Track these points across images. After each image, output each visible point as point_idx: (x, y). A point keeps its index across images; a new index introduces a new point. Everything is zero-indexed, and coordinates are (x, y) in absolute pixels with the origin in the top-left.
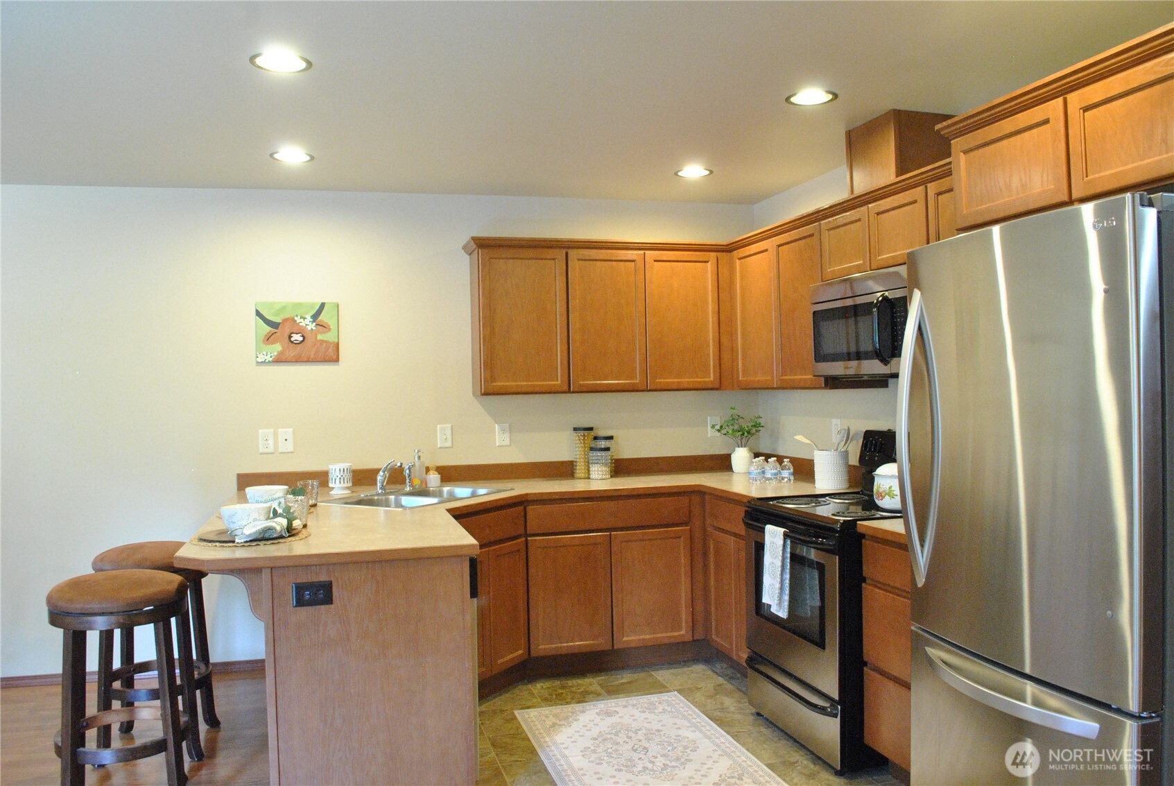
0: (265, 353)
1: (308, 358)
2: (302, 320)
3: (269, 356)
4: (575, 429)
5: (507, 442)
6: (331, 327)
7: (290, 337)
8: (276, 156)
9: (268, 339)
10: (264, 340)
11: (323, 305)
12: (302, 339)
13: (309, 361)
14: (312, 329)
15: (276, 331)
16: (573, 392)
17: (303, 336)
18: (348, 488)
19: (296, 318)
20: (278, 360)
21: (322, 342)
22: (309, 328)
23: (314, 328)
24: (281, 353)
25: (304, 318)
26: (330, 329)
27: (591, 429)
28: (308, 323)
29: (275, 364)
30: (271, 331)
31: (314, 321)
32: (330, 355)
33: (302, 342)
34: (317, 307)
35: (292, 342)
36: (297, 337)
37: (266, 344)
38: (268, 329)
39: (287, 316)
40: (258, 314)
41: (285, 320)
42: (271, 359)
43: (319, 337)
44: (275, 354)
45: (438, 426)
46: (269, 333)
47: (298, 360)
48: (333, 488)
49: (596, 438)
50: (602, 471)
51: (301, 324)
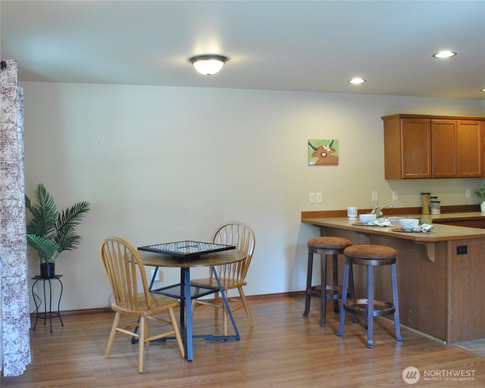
0: (312, 161)
1: (328, 163)
2: (326, 147)
3: (314, 162)
4: (423, 194)
5: (397, 199)
6: (336, 150)
7: (321, 154)
8: (350, 82)
9: (314, 155)
10: (312, 156)
11: (333, 141)
12: (325, 155)
13: (328, 164)
14: (329, 151)
15: (316, 151)
16: (434, 178)
17: (326, 154)
18: (356, 217)
19: (323, 146)
20: (317, 164)
21: (333, 156)
22: (328, 151)
23: (330, 151)
24: (318, 161)
25: (327, 146)
26: (335, 151)
27: (429, 194)
28: (328, 148)
30: (314, 152)
31: (330, 148)
32: (335, 162)
33: (326, 156)
34: (331, 142)
35: (322, 156)
36: (324, 154)
37: (313, 157)
38: (313, 151)
39: (320, 145)
40: (309, 144)
41: (320, 147)
42: (314, 163)
43: (332, 154)
44: (316, 161)
45: (373, 192)
46: (314, 153)
47: (324, 164)
48: (349, 217)
49: (432, 198)
50: (437, 211)
51: (325, 149)
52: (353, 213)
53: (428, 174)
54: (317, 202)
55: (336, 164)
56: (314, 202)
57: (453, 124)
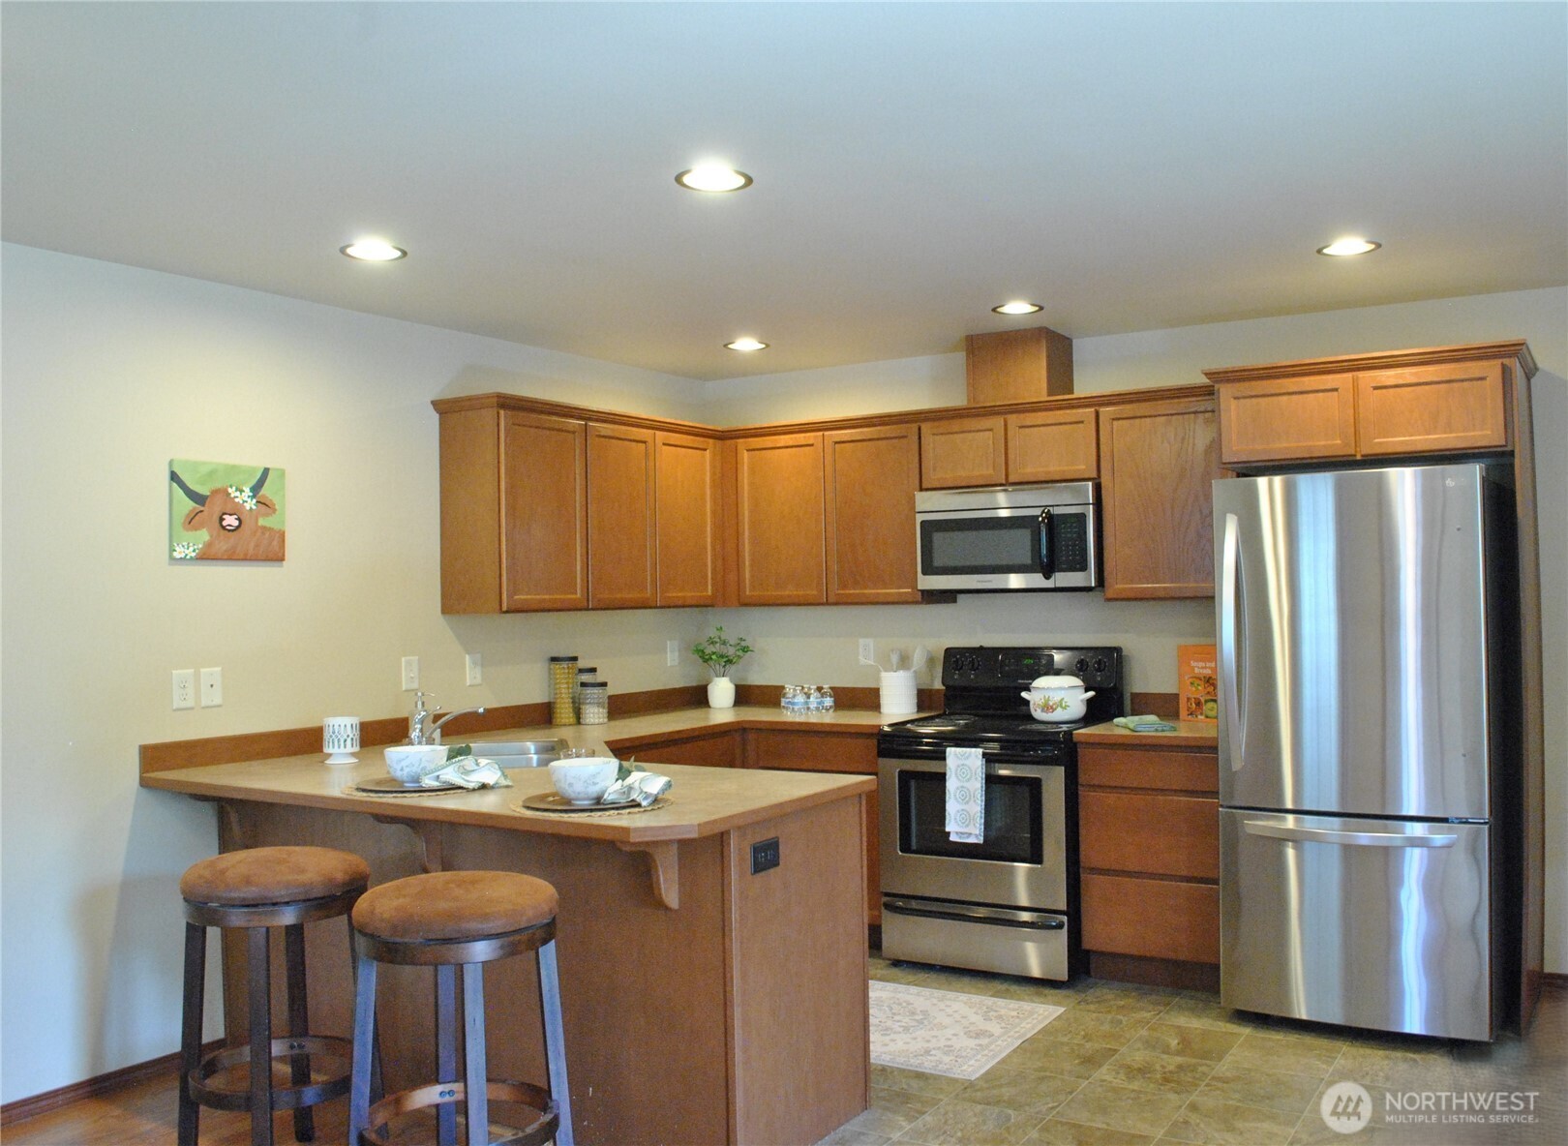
0: (185, 544)
1: (246, 555)
2: (238, 494)
3: (191, 549)
4: (554, 659)
5: (479, 680)
6: (277, 507)
7: (221, 519)
8: (349, 251)
9: (192, 521)
10: (184, 523)
11: (266, 471)
12: (236, 523)
13: (247, 558)
14: (251, 508)
15: (202, 509)
16: (593, 609)
17: (239, 519)
18: (353, 754)
19: (230, 490)
20: (205, 557)
21: (264, 528)
22: (247, 506)
23: (254, 507)
24: (209, 545)
25: (241, 491)
26: (274, 510)
27: (575, 659)
28: (246, 499)
29: (199, 562)
30: (194, 508)
31: (254, 496)
32: (271, 551)
33: (238, 527)
34: (258, 475)
35: (224, 528)
36: (231, 521)
37: (187, 530)
38: (190, 505)
39: (218, 485)
40: (174, 477)
41: (215, 492)
42: (193, 554)
43: (261, 522)
44: (200, 546)
45: (403, 659)
46: (191, 511)
47: (232, 557)
48: (330, 755)
49: (581, 671)
50: (599, 713)
51: (237, 500)
52: (345, 741)
53: (579, 595)
54: (204, 703)
55: (278, 558)
56: (190, 703)
57: (645, 442)
